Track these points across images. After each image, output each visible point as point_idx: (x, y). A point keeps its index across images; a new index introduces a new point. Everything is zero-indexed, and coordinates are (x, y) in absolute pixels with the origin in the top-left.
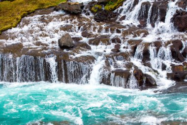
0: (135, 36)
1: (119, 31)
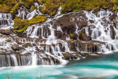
0: (41, 43)
1: (32, 41)
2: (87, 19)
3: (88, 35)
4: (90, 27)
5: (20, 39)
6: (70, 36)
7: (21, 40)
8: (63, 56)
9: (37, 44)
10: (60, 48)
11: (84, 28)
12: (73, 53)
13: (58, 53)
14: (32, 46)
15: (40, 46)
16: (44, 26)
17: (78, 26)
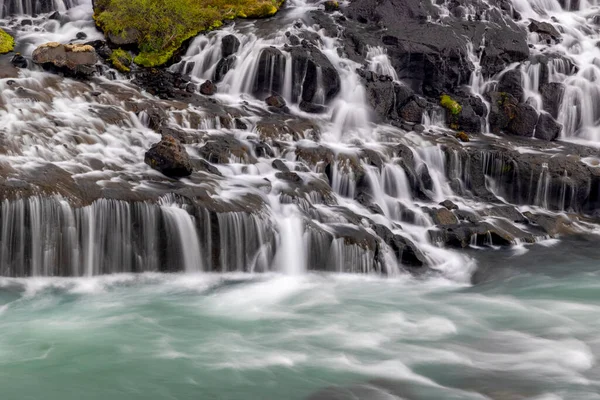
1: (241, 126)
2: (517, 16)
3: (540, 111)
4: (549, 65)
5: (168, 108)
6: (448, 110)
7: (179, 117)
8: (434, 228)
9: (276, 145)
10: (407, 174)
11: (513, 66)
12: (481, 213)
13: (402, 207)
14: (253, 153)
15: (293, 155)
16: (293, 40)
17: (477, 52)
